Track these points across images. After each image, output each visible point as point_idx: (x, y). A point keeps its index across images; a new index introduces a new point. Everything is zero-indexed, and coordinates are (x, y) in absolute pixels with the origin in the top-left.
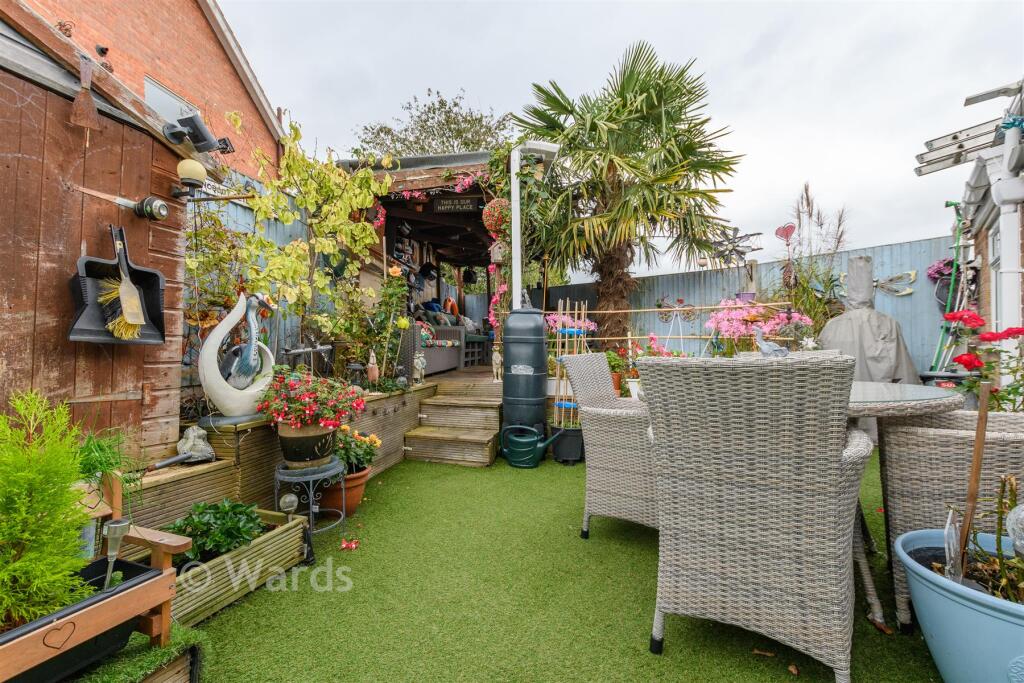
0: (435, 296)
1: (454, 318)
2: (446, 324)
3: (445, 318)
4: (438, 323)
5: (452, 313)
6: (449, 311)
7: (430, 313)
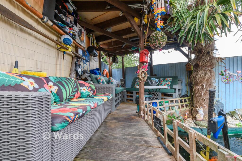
0: (98, 67)
1: (107, 79)
2: (103, 82)
3: (103, 79)
4: (98, 82)
5: (107, 76)
6: (105, 75)
7: (94, 76)
